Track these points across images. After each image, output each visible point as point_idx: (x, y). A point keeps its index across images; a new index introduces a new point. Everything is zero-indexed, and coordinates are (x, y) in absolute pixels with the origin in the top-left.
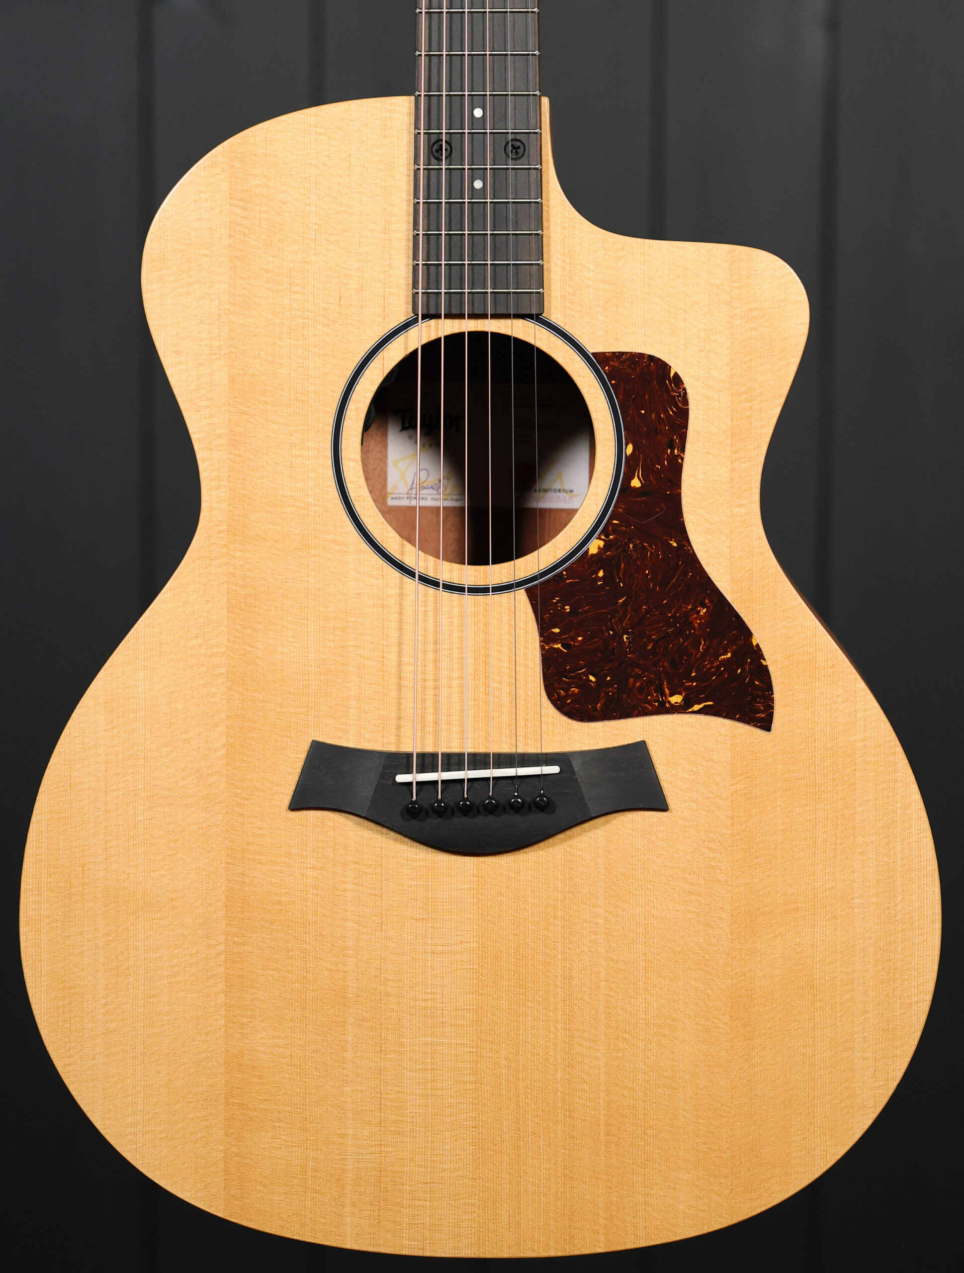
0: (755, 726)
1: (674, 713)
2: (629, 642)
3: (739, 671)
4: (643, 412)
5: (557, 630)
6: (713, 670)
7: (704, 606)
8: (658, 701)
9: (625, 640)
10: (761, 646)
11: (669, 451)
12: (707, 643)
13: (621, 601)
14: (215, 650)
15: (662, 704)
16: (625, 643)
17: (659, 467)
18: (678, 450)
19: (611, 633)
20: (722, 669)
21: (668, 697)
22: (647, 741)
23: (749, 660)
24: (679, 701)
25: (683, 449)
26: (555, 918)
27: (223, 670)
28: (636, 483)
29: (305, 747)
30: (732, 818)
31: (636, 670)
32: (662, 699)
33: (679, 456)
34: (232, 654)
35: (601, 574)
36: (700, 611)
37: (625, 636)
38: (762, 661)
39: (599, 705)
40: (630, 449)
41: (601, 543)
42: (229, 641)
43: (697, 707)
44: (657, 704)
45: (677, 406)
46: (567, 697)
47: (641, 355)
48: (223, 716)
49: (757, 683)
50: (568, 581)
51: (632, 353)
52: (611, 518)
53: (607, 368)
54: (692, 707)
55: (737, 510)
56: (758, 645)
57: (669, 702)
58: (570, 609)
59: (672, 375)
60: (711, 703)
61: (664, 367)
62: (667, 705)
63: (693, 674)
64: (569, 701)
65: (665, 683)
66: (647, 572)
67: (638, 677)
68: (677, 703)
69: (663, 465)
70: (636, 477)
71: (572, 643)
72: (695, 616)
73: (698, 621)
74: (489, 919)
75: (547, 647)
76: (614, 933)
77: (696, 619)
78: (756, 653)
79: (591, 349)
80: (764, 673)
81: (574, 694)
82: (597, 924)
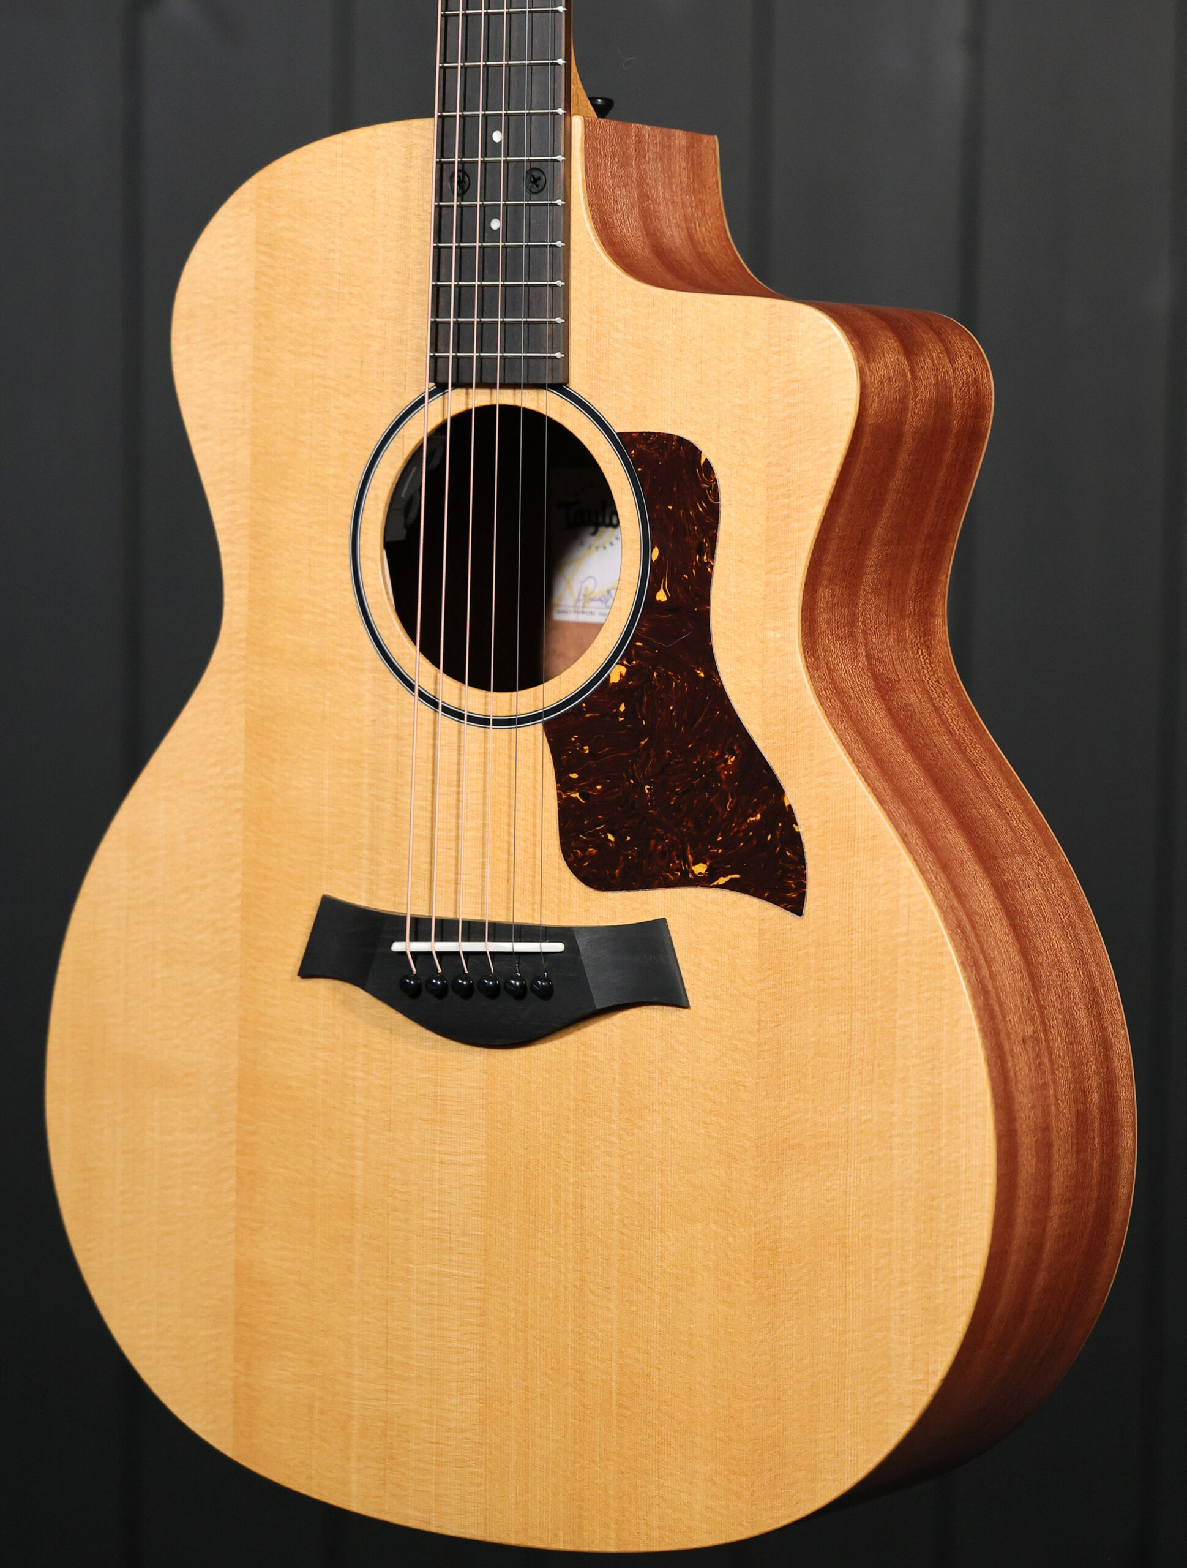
0: (786, 908)
1: (697, 886)
2: (651, 795)
3: (769, 838)
4: (670, 507)
5: (574, 776)
6: (741, 834)
7: (732, 754)
8: (679, 870)
9: (647, 791)
10: (794, 807)
11: (698, 557)
12: (735, 800)
13: (643, 743)
14: (232, 781)
15: (685, 873)
16: (646, 795)
17: (687, 577)
18: (707, 556)
19: (632, 782)
20: (751, 834)
21: (691, 865)
22: (667, 919)
23: (780, 825)
24: (703, 872)
25: (712, 556)
26: (567, 1131)
27: (239, 806)
28: (661, 596)
29: (315, 903)
30: (759, 1022)
31: (659, 830)
32: (685, 867)
33: (708, 563)
34: (249, 787)
35: (622, 708)
36: (727, 759)
37: (647, 787)
38: (794, 826)
39: (617, 871)
40: (655, 554)
41: (623, 670)
42: (246, 771)
43: (722, 881)
44: (679, 873)
45: (707, 502)
46: (584, 859)
47: (670, 437)
48: (239, 860)
49: (788, 854)
50: (588, 715)
51: (660, 433)
52: (634, 639)
53: (633, 452)
54: (717, 879)
55: (771, 634)
56: (790, 806)
57: (692, 872)
58: (589, 749)
59: (702, 462)
60: (737, 876)
61: (693, 451)
62: (690, 876)
63: (719, 839)
64: (586, 864)
65: (689, 848)
66: (671, 708)
67: (659, 838)
68: (700, 873)
69: (690, 574)
70: (662, 590)
71: (591, 793)
72: (723, 765)
73: (726, 772)
74: (498, 1126)
75: (564, 796)
76: (629, 1157)
77: (724, 769)
78: (789, 816)
79: (618, 428)
80: (796, 842)
81: (591, 856)
82: (611, 1142)
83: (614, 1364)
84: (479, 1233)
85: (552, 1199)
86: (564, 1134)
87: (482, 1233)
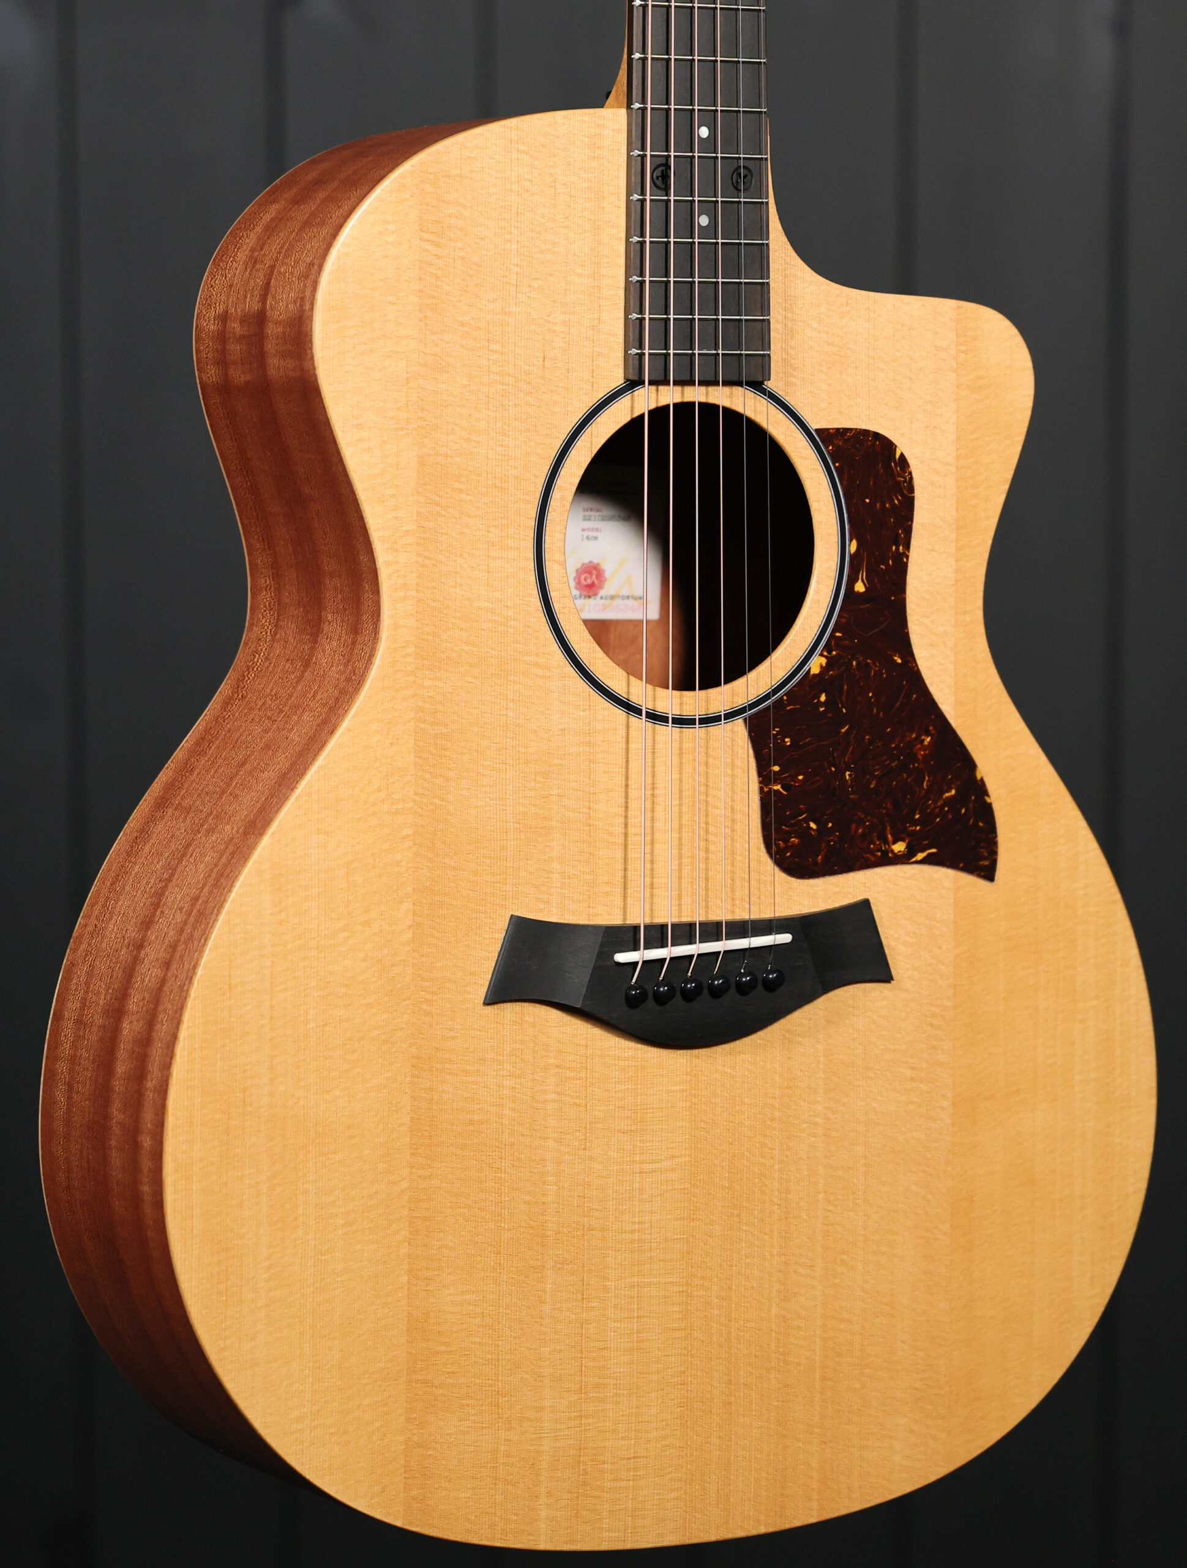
0: (979, 876)
1: (897, 864)
2: (851, 780)
3: (963, 811)
4: (868, 501)
5: (776, 768)
6: (937, 810)
7: (928, 734)
8: (880, 850)
9: (847, 777)
10: (986, 780)
11: (894, 548)
12: (931, 779)
13: (843, 730)
14: (400, 806)
15: (885, 853)
16: (847, 781)
17: (884, 567)
18: (903, 546)
19: (833, 769)
20: (946, 809)
21: (891, 844)
22: (871, 901)
23: (973, 798)
24: (902, 850)
25: (907, 546)
26: (773, 1120)
27: (409, 831)
28: (860, 587)
29: (503, 924)
30: (955, 987)
31: (859, 813)
32: (885, 848)
33: (904, 554)
34: (419, 810)
35: (823, 698)
36: (924, 740)
37: (848, 773)
38: (987, 798)
39: (820, 857)
40: (853, 547)
41: (824, 661)
42: (416, 794)
43: (920, 856)
44: (879, 854)
45: (902, 495)
46: (787, 849)
47: (866, 433)
48: (409, 889)
49: (980, 825)
50: (788, 708)
51: (856, 429)
52: (834, 631)
53: (830, 448)
54: (915, 855)
56: (982, 779)
57: (892, 851)
58: (791, 741)
59: (897, 456)
60: (934, 850)
61: (888, 446)
62: (890, 855)
63: (917, 816)
64: (788, 854)
65: (888, 828)
66: (871, 695)
67: (861, 822)
68: (900, 851)
69: (887, 565)
70: (860, 581)
71: (792, 783)
72: (919, 746)
73: (922, 753)
74: (703, 1126)
75: (766, 790)
76: (834, 1134)
77: (920, 749)
78: (980, 789)
79: (814, 425)
80: (987, 813)
81: (794, 845)
82: (816, 1123)
83: (817, 1340)
84: (678, 1236)
85: (757, 1189)
86: (769, 1123)
87: (685, 1236)
